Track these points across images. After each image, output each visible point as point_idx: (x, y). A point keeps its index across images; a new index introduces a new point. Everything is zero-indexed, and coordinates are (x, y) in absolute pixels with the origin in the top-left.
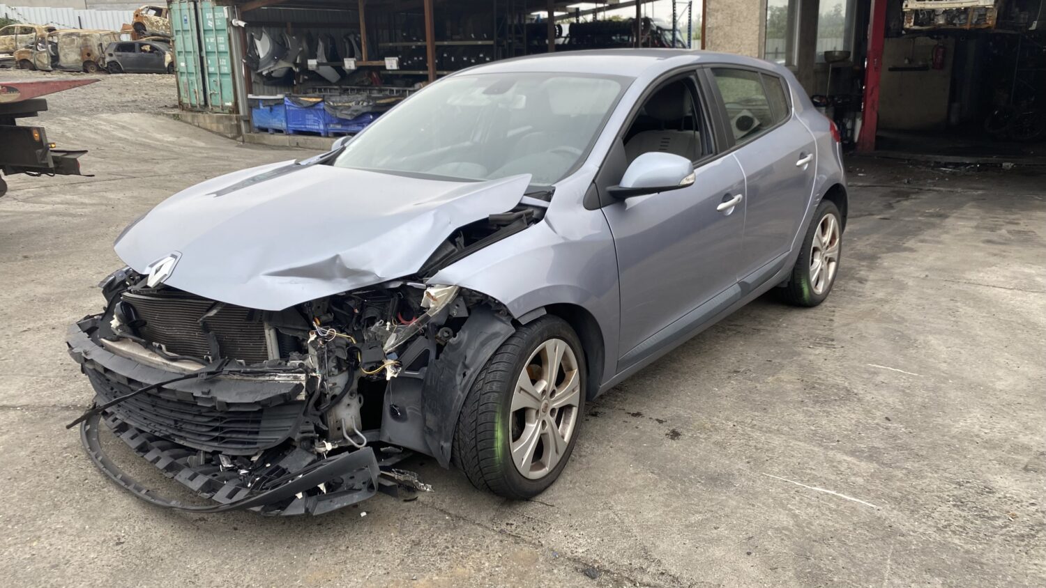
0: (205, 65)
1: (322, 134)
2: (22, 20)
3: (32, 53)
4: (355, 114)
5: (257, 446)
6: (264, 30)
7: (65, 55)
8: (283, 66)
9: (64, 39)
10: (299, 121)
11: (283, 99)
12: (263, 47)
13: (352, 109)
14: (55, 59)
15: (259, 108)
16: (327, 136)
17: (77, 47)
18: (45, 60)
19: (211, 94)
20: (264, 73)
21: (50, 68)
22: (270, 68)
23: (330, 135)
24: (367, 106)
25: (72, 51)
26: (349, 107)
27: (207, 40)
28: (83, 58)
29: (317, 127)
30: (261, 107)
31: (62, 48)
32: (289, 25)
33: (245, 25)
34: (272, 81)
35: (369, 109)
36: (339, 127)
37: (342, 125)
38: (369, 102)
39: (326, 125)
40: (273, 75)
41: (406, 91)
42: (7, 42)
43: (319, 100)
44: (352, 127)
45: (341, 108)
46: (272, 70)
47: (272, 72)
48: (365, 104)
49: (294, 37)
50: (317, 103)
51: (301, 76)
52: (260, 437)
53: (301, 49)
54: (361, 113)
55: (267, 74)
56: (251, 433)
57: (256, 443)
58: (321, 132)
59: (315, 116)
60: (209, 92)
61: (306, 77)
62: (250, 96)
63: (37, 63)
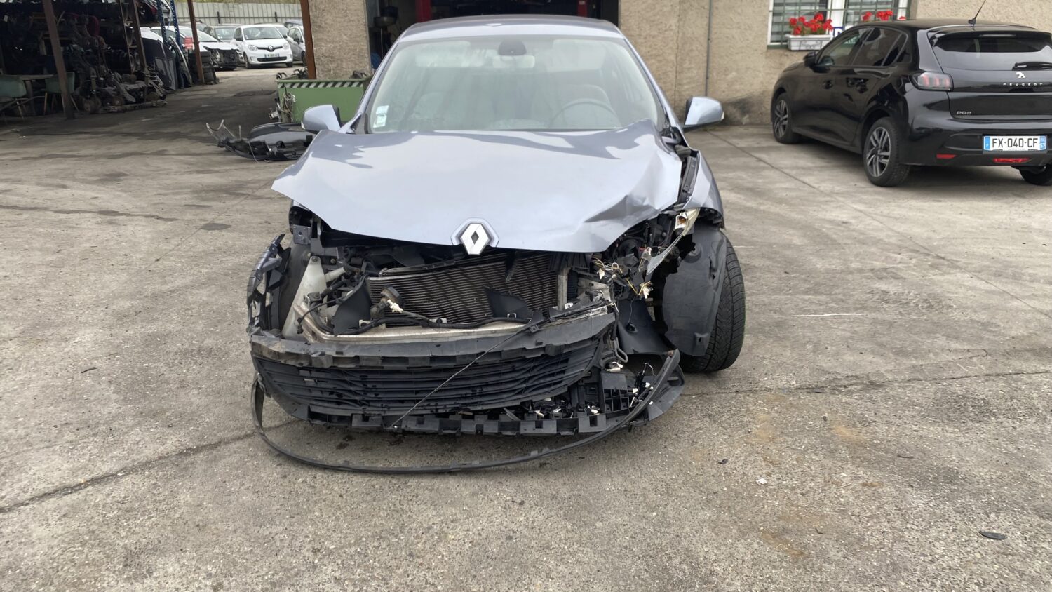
5: (563, 384)
52: (566, 375)
56: (559, 373)
57: (561, 382)
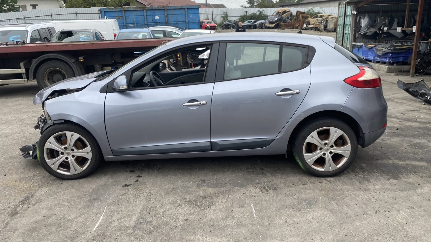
0: (345, 30)
1: (372, 61)
2: (323, 13)
3: (319, 25)
4: (383, 53)
6: (367, 15)
7: (329, 26)
8: (373, 30)
9: (330, 20)
10: (366, 55)
11: (362, 45)
12: (364, 22)
13: (383, 50)
14: (326, 27)
15: (355, 49)
16: (374, 62)
17: (334, 22)
18: (322, 27)
19: (344, 42)
20: (362, 34)
21: (323, 30)
22: (365, 31)
23: (375, 62)
24: (390, 49)
25: (332, 24)
26: (382, 50)
27: (347, 20)
28: (335, 27)
29: (371, 58)
30: (356, 48)
31: (329, 23)
32: (381, 12)
33: (356, 13)
34: (366, 37)
35: (390, 51)
36: (378, 58)
37: (380, 58)
38: (391, 48)
39: (374, 57)
40: (367, 34)
41: (421, 43)
42: (315, 21)
43: (373, 46)
44: (383, 59)
45: (379, 50)
46: (366, 32)
47: (366, 33)
48: (389, 48)
49: (382, 18)
50: (373, 47)
51: (383, 35)
53: (384, 23)
54: (386, 52)
55: (363, 34)
58: (372, 60)
59: (371, 53)
60: (344, 41)
61: (385, 35)
62: (353, 43)
63: (320, 28)
